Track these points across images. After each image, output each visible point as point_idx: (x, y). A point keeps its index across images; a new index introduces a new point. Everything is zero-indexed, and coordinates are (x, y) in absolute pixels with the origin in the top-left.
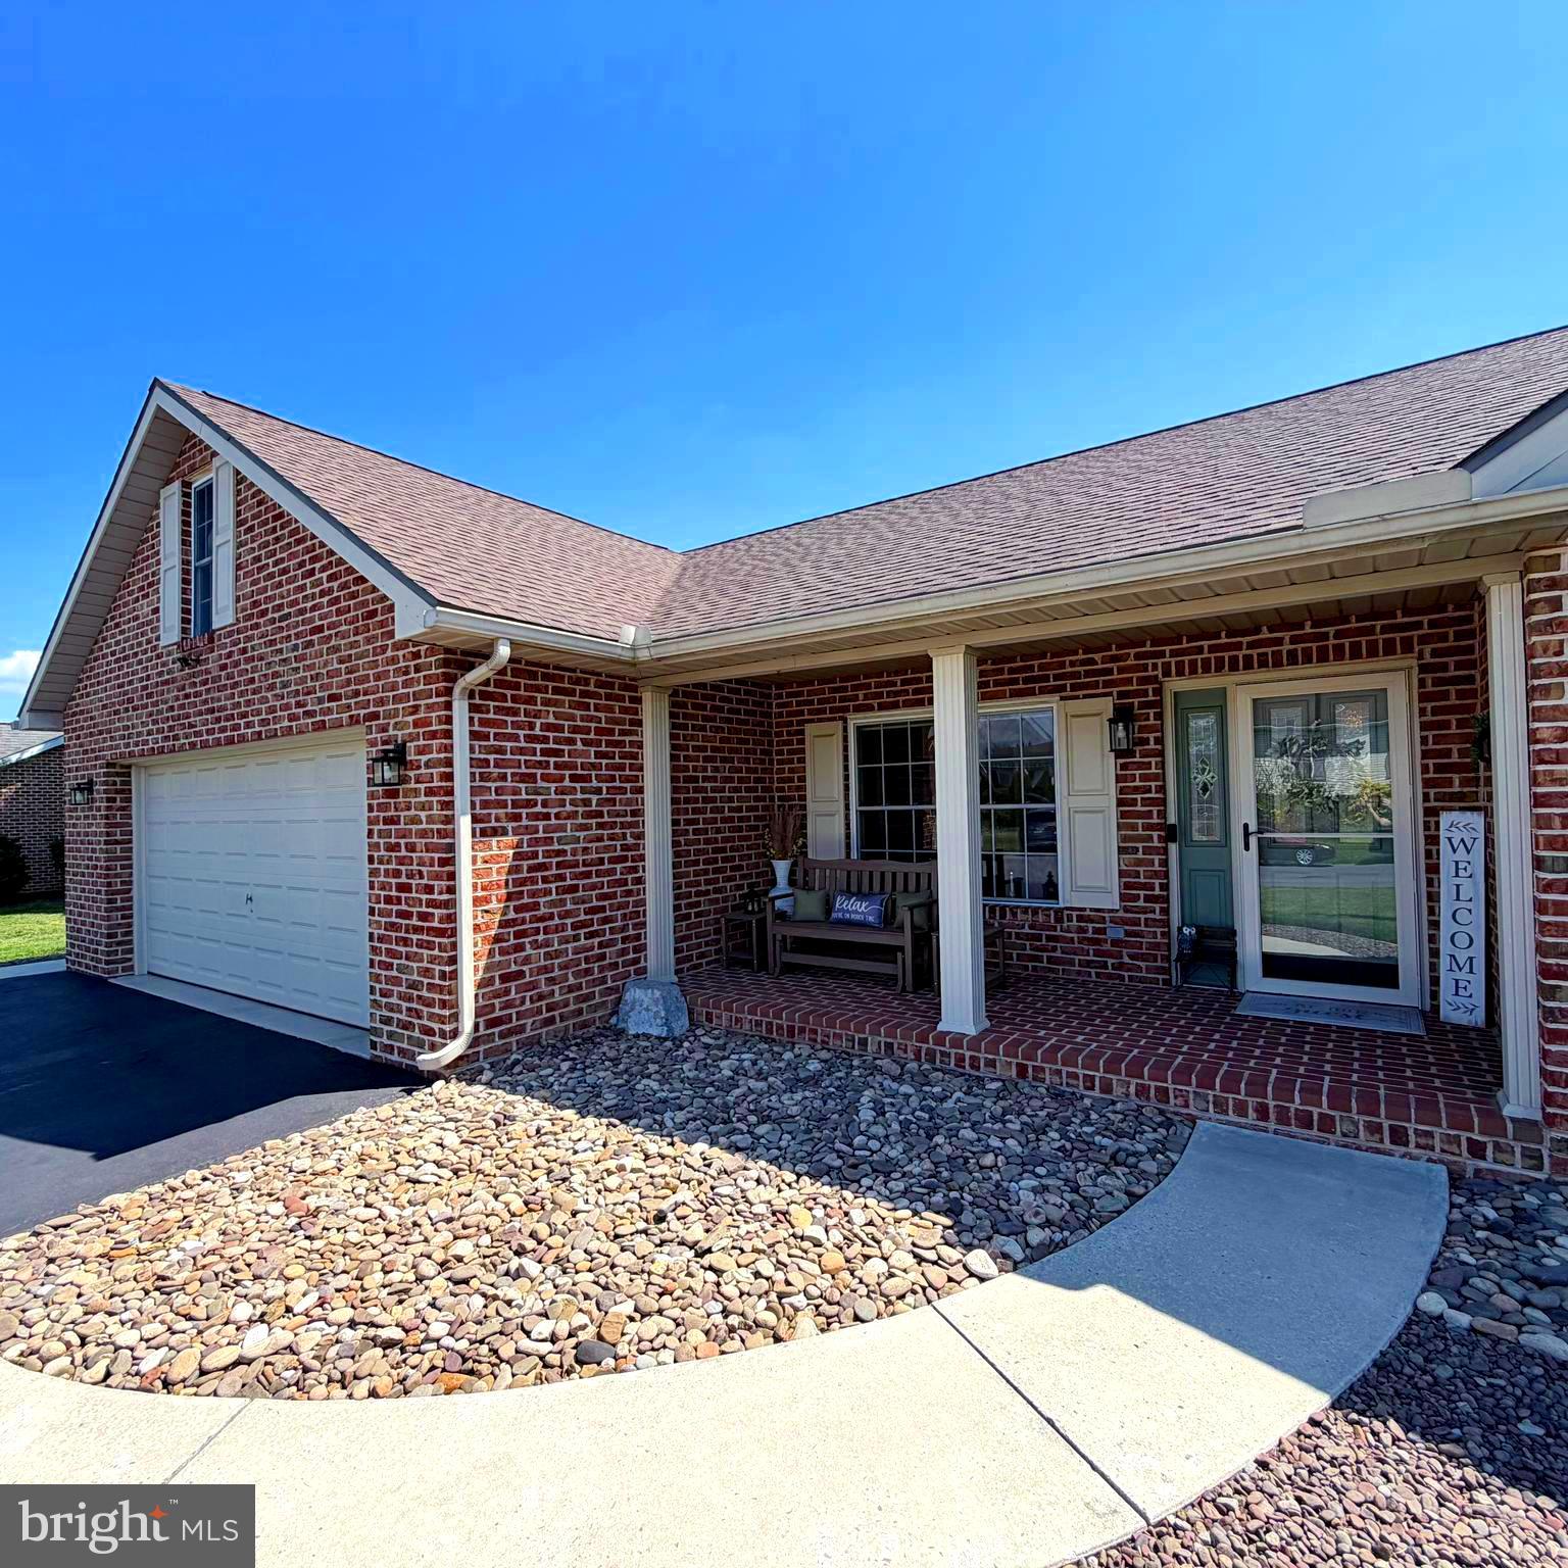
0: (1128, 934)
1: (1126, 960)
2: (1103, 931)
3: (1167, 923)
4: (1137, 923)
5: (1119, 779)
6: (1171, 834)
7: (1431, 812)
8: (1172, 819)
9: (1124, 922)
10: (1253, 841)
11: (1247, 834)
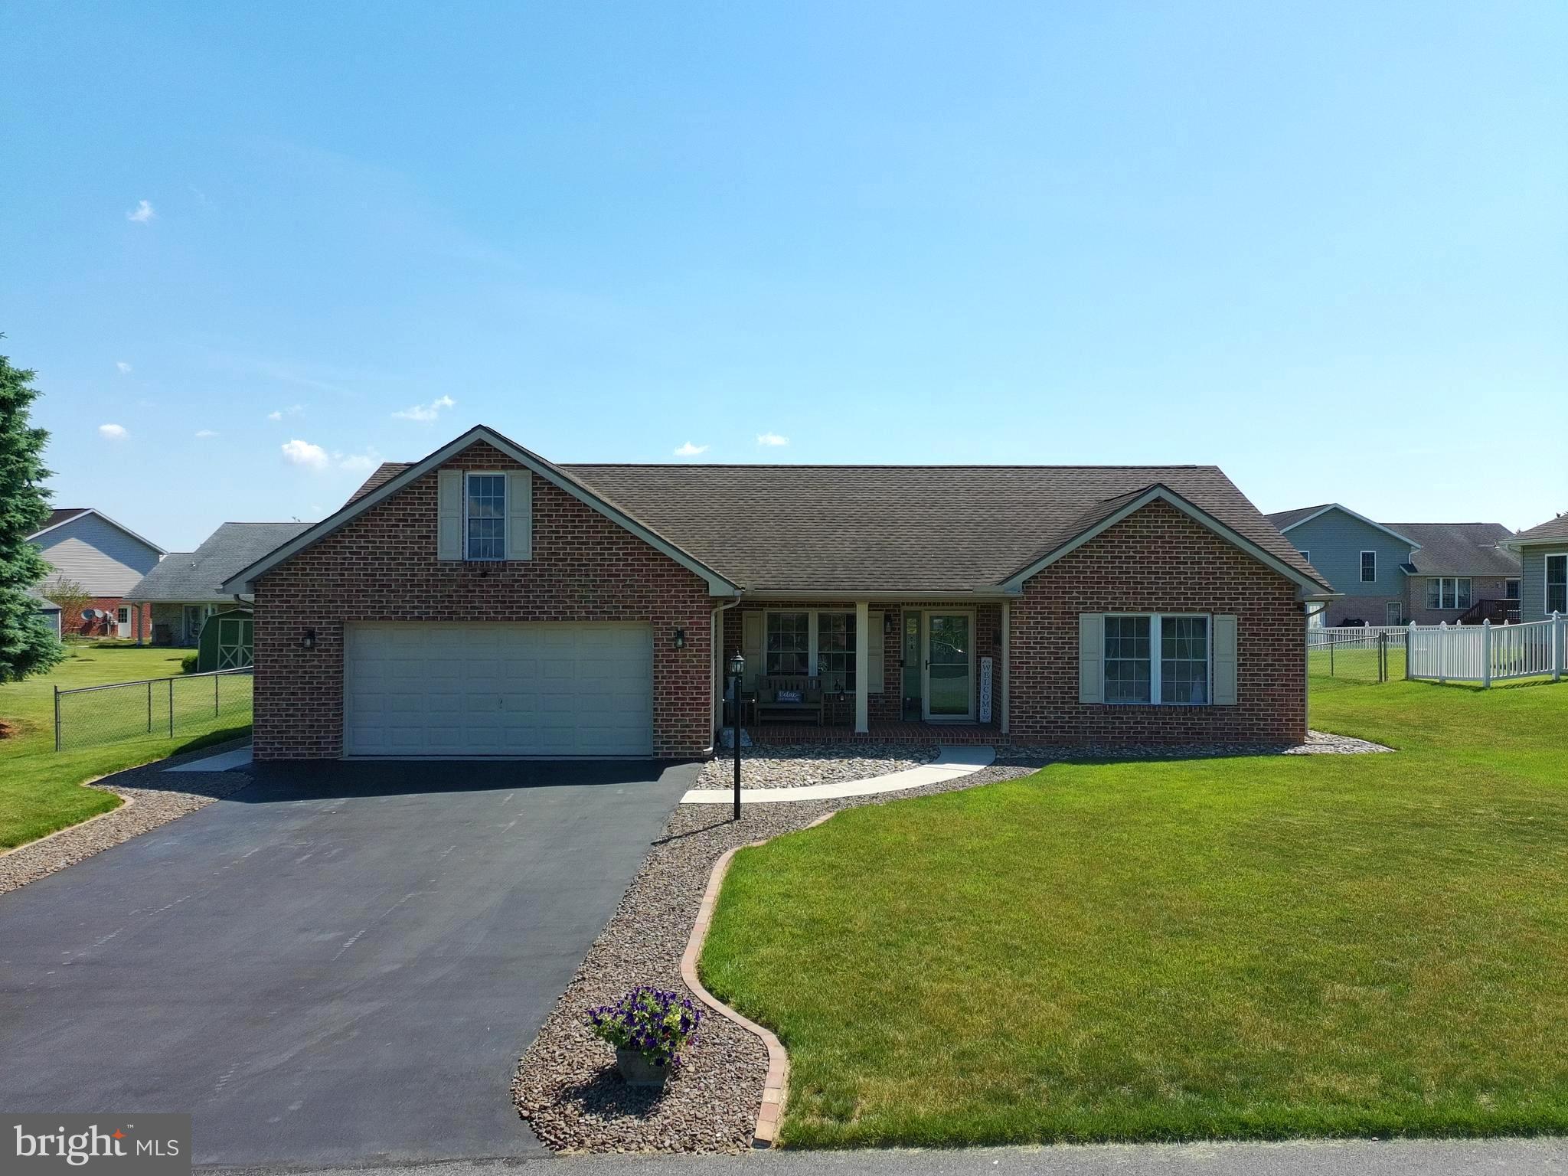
0: (886, 702)
1: (885, 712)
2: (878, 701)
3: (899, 697)
4: (889, 698)
5: (885, 643)
6: (902, 664)
7: (979, 657)
8: (902, 659)
9: (884, 697)
10: (928, 666)
11: (927, 664)
